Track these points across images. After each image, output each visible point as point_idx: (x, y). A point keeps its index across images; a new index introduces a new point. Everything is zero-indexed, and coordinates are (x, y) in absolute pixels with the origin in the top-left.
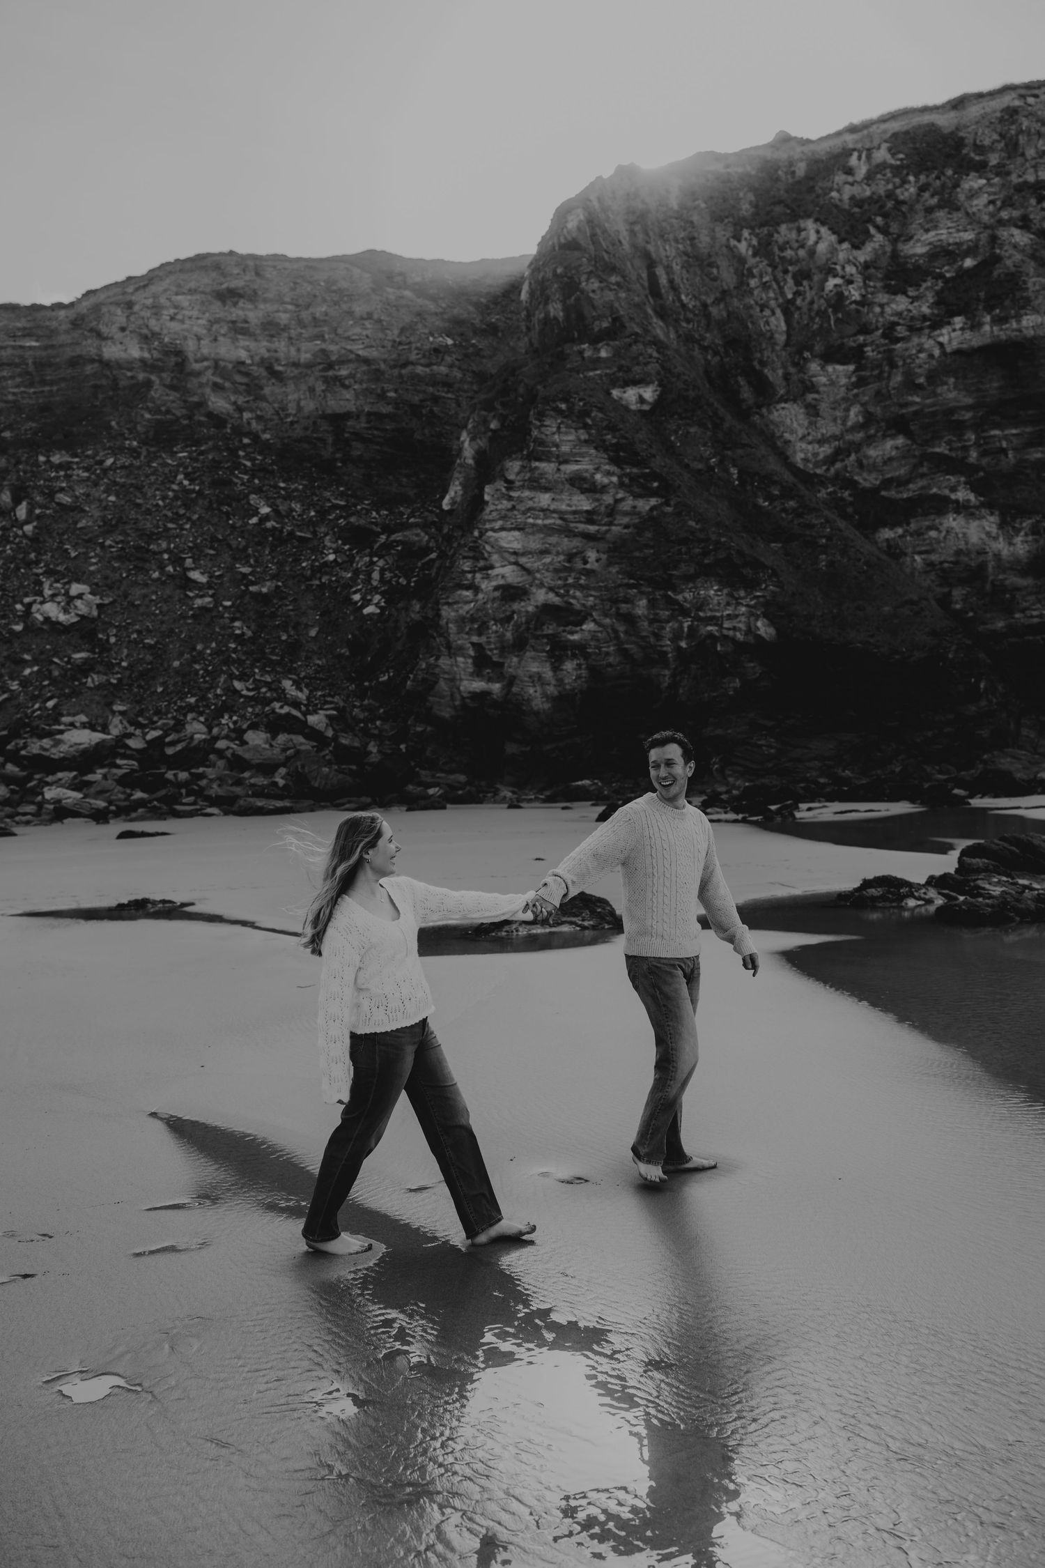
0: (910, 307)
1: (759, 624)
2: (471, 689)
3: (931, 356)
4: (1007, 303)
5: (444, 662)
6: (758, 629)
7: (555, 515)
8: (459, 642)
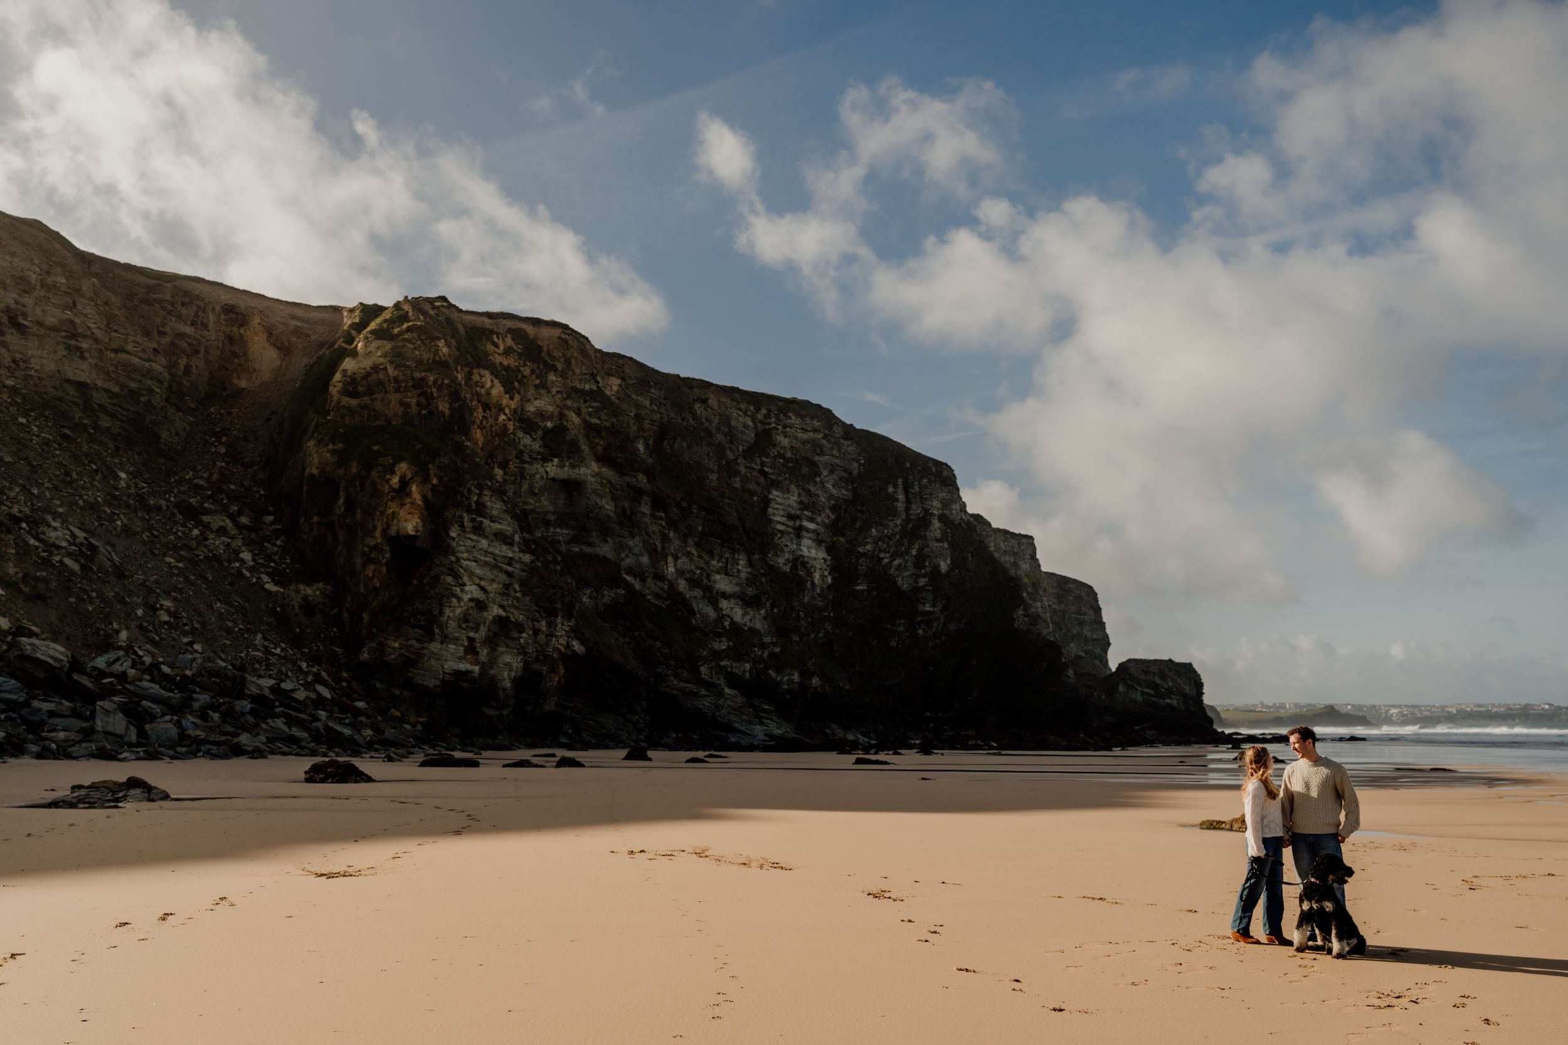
0: (531, 444)
1: (574, 643)
2: (456, 668)
3: (542, 477)
4: (576, 457)
5: (435, 646)
6: (573, 646)
7: (490, 555)
8: (456, 635)
